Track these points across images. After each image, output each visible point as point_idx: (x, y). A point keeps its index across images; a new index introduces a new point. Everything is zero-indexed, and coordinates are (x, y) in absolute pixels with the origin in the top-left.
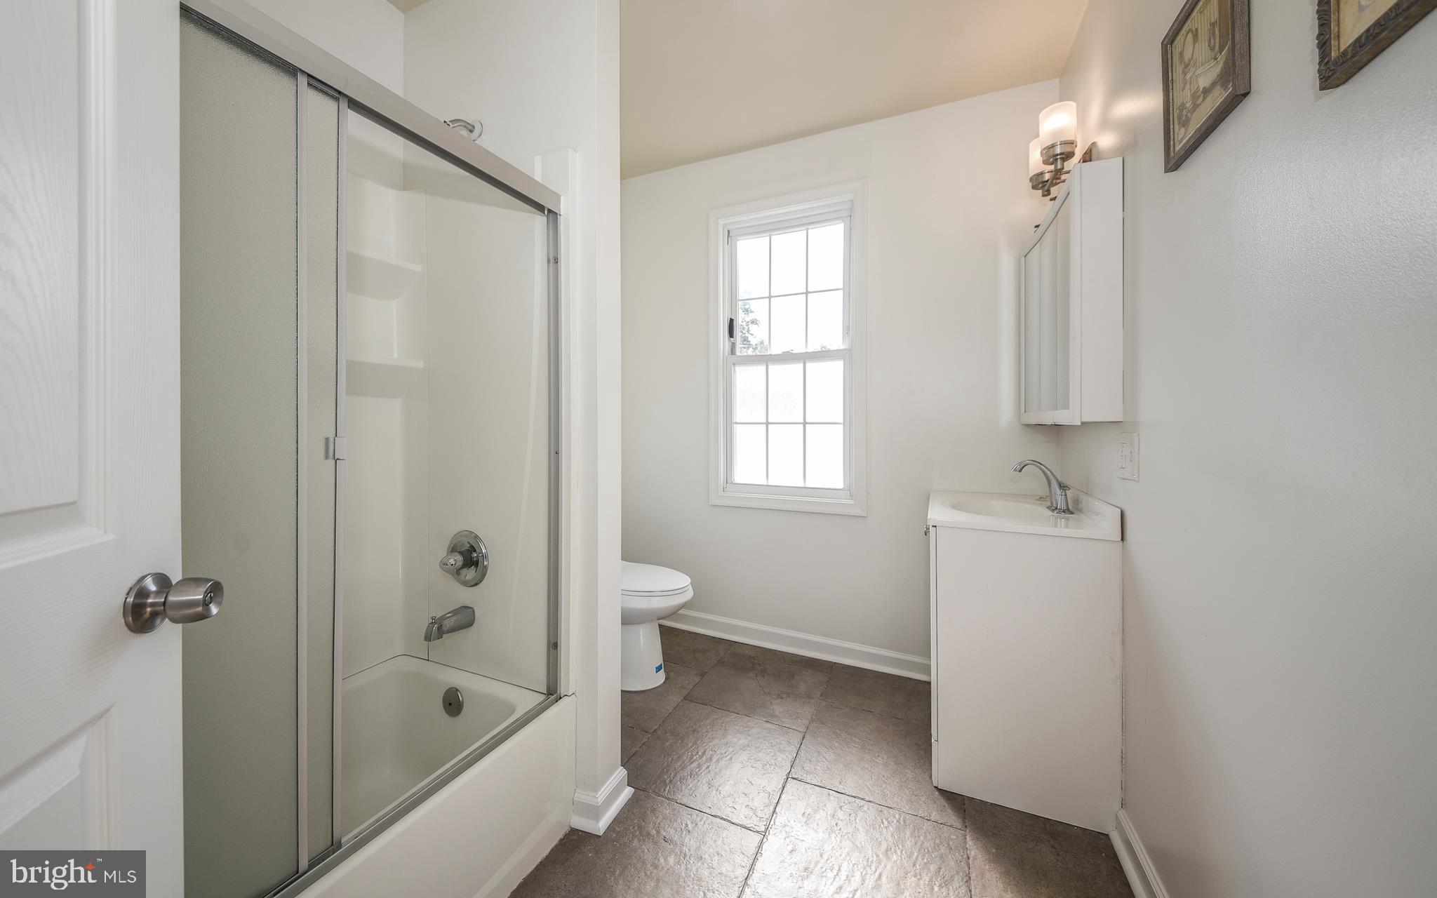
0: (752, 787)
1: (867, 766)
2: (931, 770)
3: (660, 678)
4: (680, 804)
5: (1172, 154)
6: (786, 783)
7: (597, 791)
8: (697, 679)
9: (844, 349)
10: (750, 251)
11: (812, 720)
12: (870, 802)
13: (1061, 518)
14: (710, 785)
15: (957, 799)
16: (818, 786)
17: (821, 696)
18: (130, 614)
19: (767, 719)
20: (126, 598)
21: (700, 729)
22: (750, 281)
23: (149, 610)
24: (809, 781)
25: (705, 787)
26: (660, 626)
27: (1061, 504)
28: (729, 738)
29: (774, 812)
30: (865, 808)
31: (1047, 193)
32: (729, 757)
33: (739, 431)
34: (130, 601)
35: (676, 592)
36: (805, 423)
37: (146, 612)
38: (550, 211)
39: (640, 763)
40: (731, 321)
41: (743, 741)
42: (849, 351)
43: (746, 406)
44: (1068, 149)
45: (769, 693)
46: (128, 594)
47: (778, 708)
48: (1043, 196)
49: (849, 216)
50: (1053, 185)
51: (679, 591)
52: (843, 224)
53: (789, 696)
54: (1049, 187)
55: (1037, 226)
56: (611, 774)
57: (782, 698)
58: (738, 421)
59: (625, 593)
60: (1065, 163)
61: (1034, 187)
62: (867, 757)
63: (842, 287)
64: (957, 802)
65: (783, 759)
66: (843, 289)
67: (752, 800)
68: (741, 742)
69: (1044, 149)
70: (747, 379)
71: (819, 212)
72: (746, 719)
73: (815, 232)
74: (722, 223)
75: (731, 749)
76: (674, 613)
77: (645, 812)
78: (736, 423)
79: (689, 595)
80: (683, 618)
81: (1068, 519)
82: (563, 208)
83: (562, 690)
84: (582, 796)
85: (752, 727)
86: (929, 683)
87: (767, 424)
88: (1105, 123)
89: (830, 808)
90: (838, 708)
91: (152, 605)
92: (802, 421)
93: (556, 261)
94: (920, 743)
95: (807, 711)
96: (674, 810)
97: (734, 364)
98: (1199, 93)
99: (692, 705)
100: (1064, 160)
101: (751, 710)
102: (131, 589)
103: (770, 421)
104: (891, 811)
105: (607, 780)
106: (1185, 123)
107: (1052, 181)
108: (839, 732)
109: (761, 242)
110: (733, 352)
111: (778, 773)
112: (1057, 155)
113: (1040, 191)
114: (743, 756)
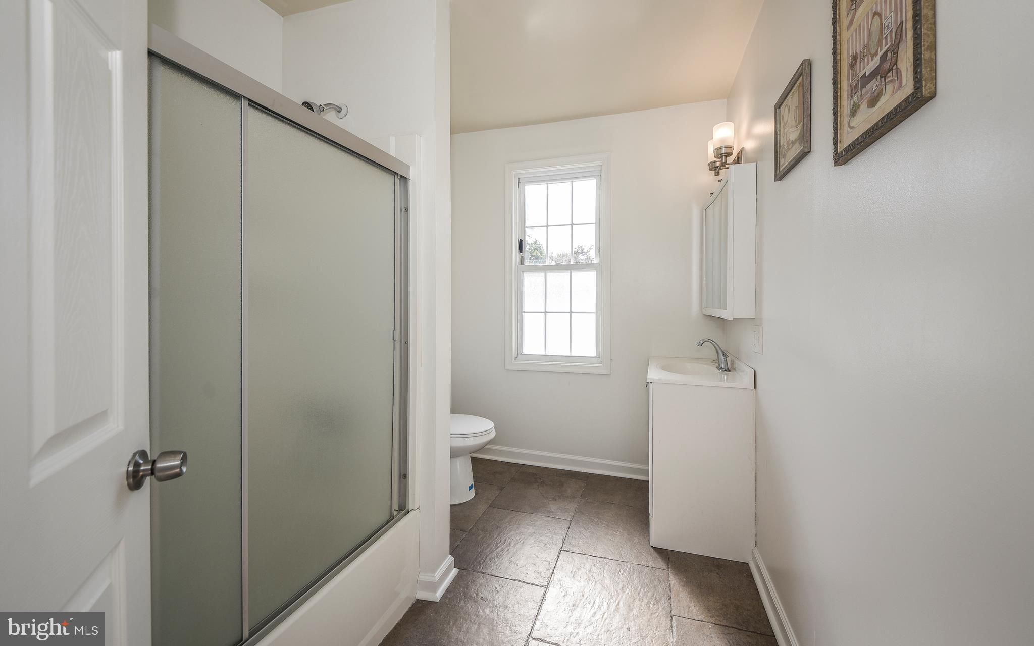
0: (537, 559)
1: (610, 538)
2: (649, 536)
3: (472, 494)
4: (491, 575)
5: (778, 172)
6: (559, 554)
7: (434, 572)
8: (497, 493)
9: (596, 264)
10: (534, 193)
11: (575, 513)
12: (612, 559)
13: (724, 375)
14: (510, 561)
15: (664, 552)
16: (580, 554)
17: (581, 496)
18: (131, 477)
19: (547, 515)
20: (128, 468)
21: (501, 526)
22: (534, 214)
23: (141, 474)
24: (574, 551)
25: (507, 563)
26: (472, 458)
27: (723, 366)
28: (522, 529)
29: (553, 573)
30: (610, 564)
31: (718, 174)
32: (522, 542)
33: (527, 318)
34: (130, 470)
35: (484, 433)
36: (571, 313)
37: (139, 475)
38: (401, 176)
39: (461, 552)
40: (521, 241)
41: (531, 530)
42: (600, 264)
43: (531, 300)
44: (728, 151)
45: (547, 497)
46: (129, 465)
47: (553, 507)
48: (716, 175)
49: (600, 175)
50: (720, 169)
51: (487, 432)
52: (595, 180)
53: (560, 499)
54: (719, 170)
55: (712, 194)
56: (444, 560)
57: (556, 500)
58: (526, 311)
59: (454, 436)
60: (727, 158)
61: (710, 170)
62: (610, 532)
63: (595, 222)
64: (663, 553)
65: (558, 539)
66: (596, 223)
67: (539, 567)
68: (529, 531)
69: (716, 149)
70: (532, 282)
71: (581, 171)
72: (533, 516)
73: (578, 184)
74: (514, 173)
75: (523, 537)
76: (482, 448)
77: (468, 583)
78: (524, 312)
79: (493, 434)
80: (488, 451)
81: (727, 375)
82: (412, 175)
83: (410, 506)
84: (424, 577)
85: (537, 521)
86: (648, 482)
87: (546, 313)
88: (749, 135)
89: (588, 566)
90: (592, 503)
91: (144, 471)
92: (569, 311)
93: (406, 210)
94: (643, 520)
95: (572, 506)
96: (487, 579)
97: (523, 271)
98: (790, 142)
99: (495, 510)
100: (726, 157)
101: (535, 509)
102: (130, 462)
103: (547, 311)
104: (625, 564)
105: (442, 564)
106: (784, 156)
107: (720, 168)
108: (593, 518)
109: (542, 187)
110: (522, 262)
111: (554, 548)
112: (723, 154)
113: (714, 172)
114: (531, 540)
